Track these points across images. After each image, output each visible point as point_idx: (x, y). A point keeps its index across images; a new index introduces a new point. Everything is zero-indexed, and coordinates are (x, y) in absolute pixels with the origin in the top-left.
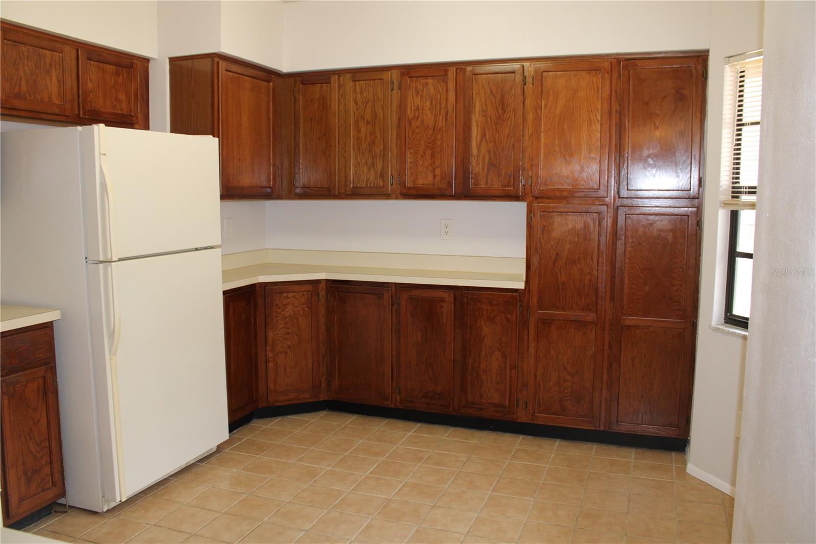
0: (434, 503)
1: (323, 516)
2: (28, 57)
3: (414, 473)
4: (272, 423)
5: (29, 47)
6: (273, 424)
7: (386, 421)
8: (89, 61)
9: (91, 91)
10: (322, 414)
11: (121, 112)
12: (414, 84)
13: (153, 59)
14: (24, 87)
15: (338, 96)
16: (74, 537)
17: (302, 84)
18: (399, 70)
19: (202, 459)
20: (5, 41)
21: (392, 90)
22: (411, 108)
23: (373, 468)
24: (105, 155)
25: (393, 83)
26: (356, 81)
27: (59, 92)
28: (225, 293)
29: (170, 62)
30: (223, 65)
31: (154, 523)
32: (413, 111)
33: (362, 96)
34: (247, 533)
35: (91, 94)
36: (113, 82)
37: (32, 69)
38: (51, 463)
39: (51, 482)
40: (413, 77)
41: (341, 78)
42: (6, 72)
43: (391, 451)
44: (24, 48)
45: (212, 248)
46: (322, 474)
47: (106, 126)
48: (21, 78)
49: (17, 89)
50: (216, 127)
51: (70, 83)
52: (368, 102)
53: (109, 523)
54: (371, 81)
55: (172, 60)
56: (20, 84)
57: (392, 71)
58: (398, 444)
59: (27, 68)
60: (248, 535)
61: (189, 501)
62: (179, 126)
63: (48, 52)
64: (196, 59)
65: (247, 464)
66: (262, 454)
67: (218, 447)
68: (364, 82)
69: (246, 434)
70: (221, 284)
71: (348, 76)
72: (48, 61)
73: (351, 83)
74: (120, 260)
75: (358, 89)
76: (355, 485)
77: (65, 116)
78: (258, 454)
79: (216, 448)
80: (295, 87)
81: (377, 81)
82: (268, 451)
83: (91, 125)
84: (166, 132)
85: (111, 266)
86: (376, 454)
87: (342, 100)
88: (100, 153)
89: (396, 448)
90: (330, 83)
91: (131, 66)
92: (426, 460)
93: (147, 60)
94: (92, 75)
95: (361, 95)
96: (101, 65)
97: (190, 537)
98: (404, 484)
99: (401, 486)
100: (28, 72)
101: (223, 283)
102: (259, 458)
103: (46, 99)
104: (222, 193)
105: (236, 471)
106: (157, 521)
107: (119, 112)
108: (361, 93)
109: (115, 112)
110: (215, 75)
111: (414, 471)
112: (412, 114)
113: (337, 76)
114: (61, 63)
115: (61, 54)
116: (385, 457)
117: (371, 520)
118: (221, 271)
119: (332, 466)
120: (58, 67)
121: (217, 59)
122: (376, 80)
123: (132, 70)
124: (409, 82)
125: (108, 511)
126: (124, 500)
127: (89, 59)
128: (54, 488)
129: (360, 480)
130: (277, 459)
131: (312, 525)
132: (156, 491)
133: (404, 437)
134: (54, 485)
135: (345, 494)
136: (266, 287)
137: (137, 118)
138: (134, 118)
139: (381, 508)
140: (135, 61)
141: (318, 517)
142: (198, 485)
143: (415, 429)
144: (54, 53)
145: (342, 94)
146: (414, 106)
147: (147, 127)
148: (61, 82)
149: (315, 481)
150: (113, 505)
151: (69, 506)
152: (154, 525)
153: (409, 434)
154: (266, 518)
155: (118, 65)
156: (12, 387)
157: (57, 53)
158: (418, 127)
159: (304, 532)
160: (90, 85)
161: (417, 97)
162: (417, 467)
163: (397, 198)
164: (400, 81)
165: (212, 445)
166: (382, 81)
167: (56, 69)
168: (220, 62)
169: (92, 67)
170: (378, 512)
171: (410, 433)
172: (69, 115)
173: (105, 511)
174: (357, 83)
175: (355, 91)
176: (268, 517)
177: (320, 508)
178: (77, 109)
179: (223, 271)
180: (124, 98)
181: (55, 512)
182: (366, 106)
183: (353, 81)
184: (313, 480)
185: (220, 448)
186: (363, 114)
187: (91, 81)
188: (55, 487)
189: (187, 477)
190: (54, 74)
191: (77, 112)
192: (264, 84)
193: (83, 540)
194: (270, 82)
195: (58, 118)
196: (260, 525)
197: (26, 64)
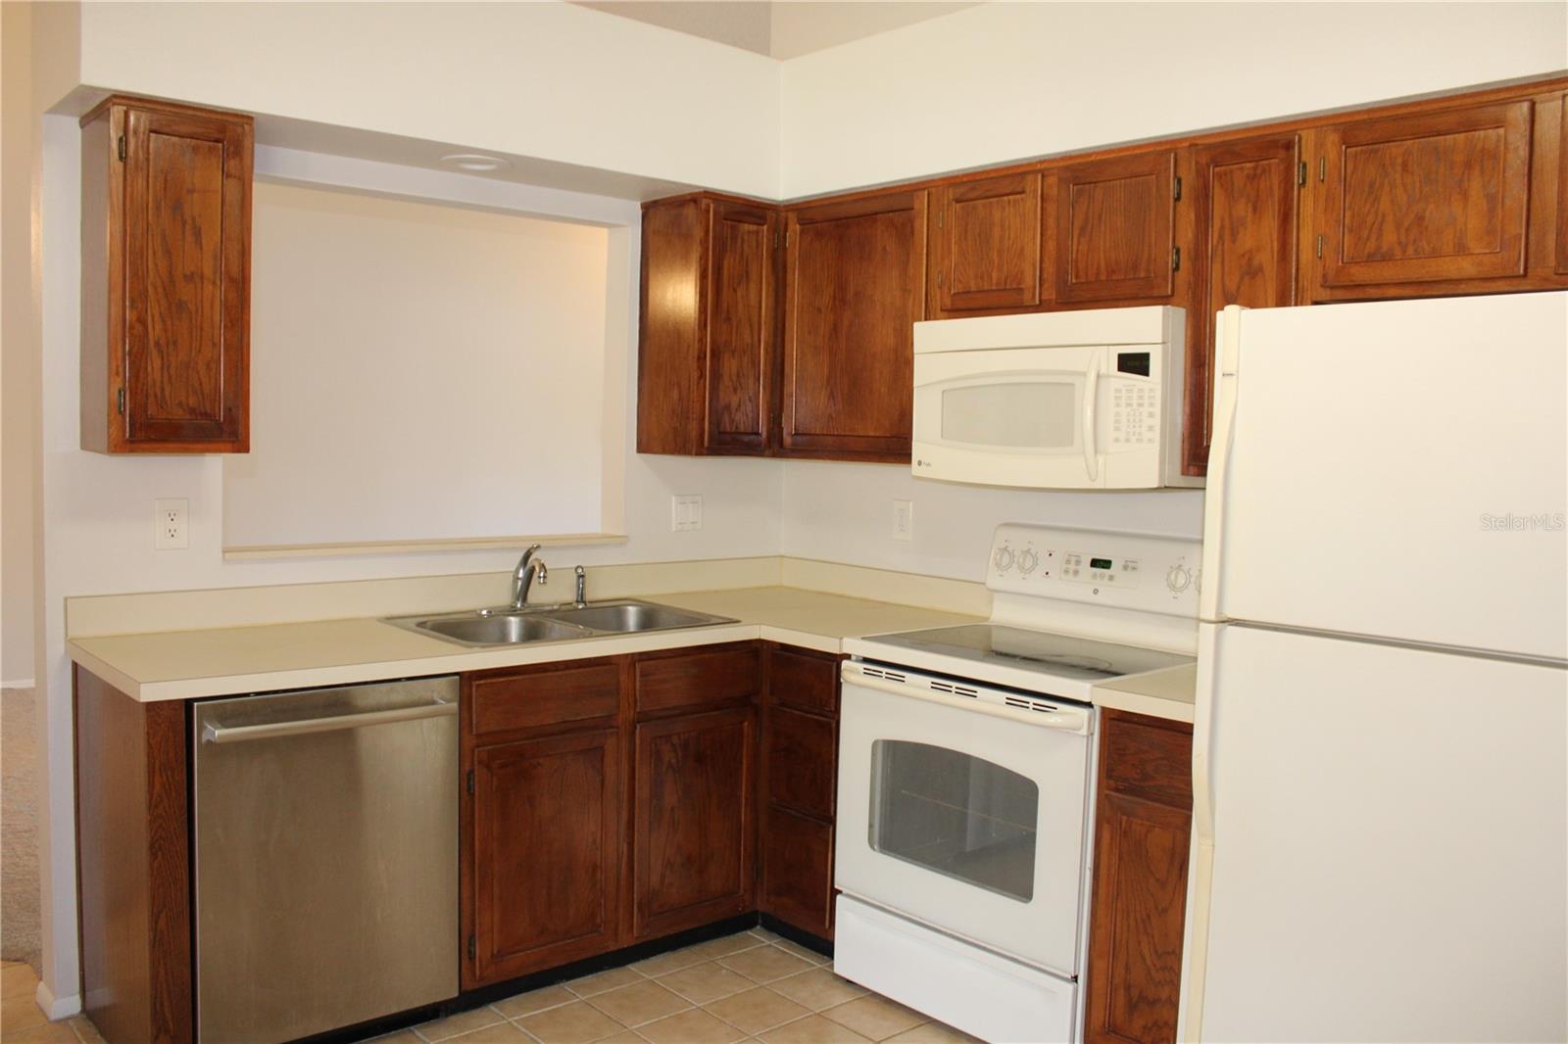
2: (1405, 166)
27: (1489, 222)
42: (1349, 214)
48: (1383, 217)
49: (1371, 245)
59: (1399, 191)
72: (1460, 157)
120: (1487, 165)
148: (1497, 199)
167: (1481, 170)
197: (1399, 181)
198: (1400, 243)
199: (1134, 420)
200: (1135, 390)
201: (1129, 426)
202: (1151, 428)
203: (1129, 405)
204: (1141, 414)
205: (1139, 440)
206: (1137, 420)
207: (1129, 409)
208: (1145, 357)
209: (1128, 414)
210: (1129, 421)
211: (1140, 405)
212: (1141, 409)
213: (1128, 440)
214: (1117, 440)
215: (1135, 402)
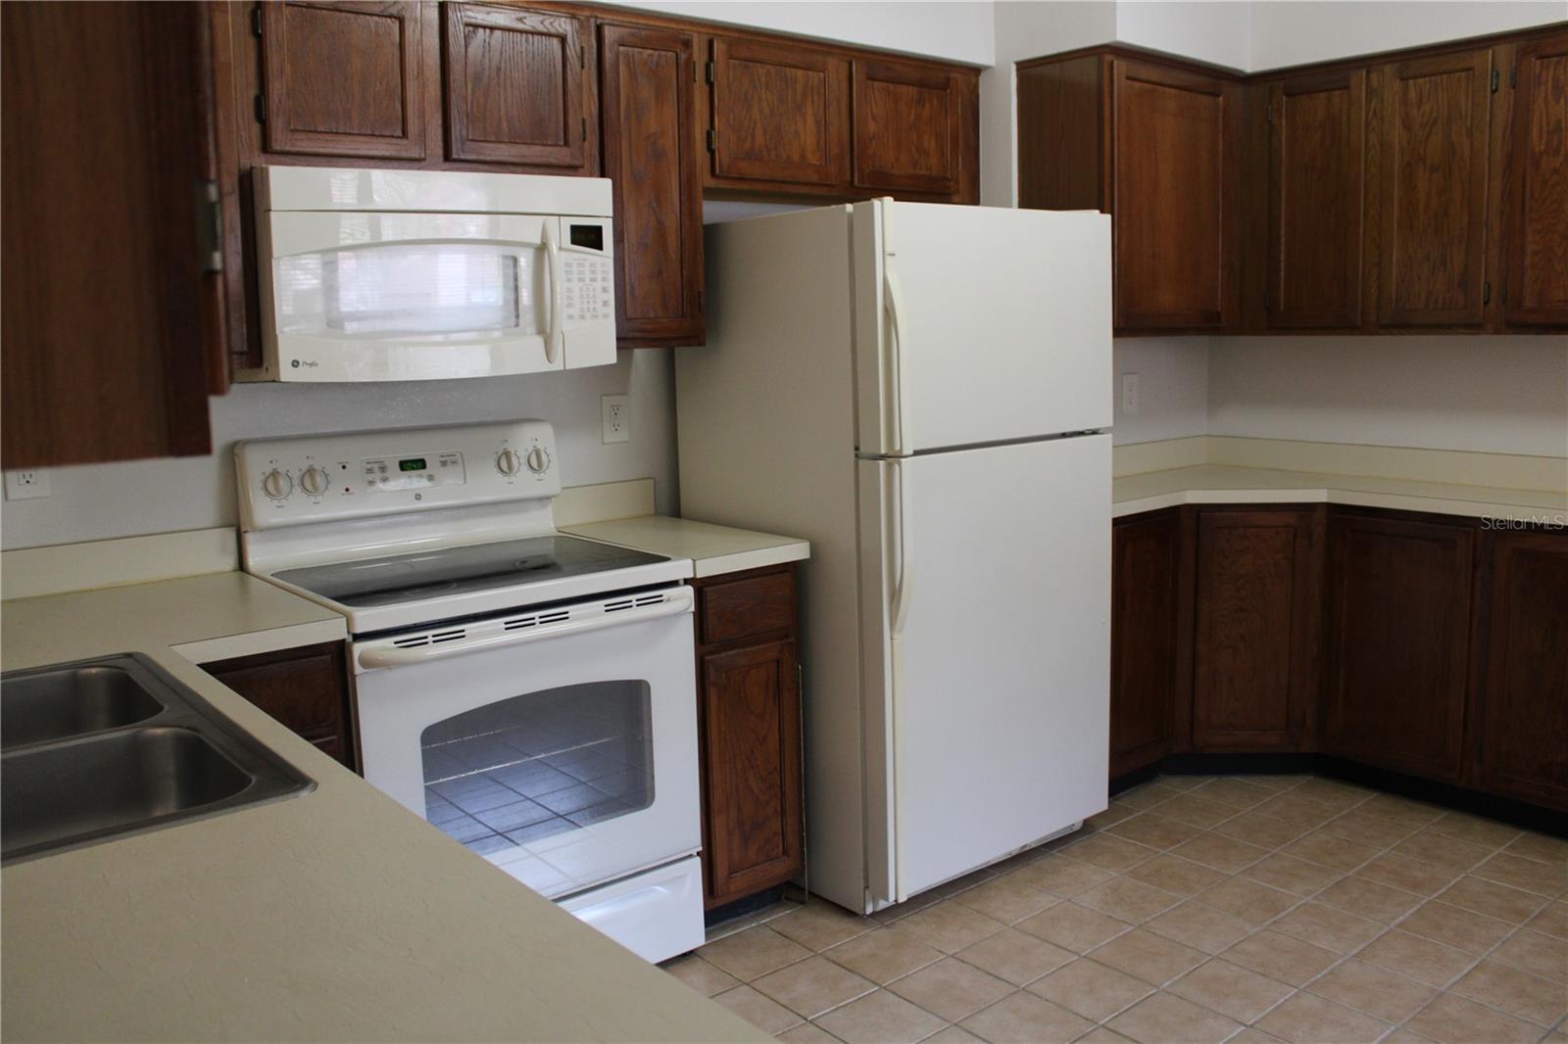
0: (1553, 1025)
1: (1286, 1000)
2: (767, 85)
3: (1503, 943)
4: (1196, 788)
5: (769, 67)
6: (1198, 790)
7: (1443, 814)
8: (869, 83)
9: (874, 137)
10: (1302, 780)
11: (928, 173)
12: (1551, 73)
13: (987, 68)
14: (760, 140)
15: (1367, 116)
16: (812, 951)
17: (1288, 95)
18: (1514, 45)
19: (1051, 842)
20: (731, 61)
21: (1494, 92)
22: (1541, 128)
23: (1407, 914)
24: (893, 255)
25: (1498, 75)
26: (1407, 79)
27: (818, 141)
28: (1116, 522)
29: (1018, 70)
30: (1120, 67)
31: (950, 953)
32: (1544, 135)
33: (1421, 111)
34: (1126, 1008)
35: (874, 142)
36: (912, 118)
37: (774, 105)
38: (783, 812)
39: (781, 847)
40: (1548, 57)
41: (1374, 76)
42: (732, 116)
43: (1453, 883)
44: (761, 70)
45: (1094, 432)
46: (1291, 909)
47: (895, 200)
48: (755, 123)
49: (748, 145)
50: (1107, 192)
51: (838, 124)
52: (1435, 122)
53: (877, 937)
54: (1444, 76)
55: (1022, 66)
56: (753, 136)
57: (1497, 48)
58: (1468, 871)
59: (765, 105)
60: (1127, 1010)
61: (1020, 920)
62: (1036, 195)
63: (800, 73)
64: (1068, 60)
65: (1141, 863)
66: (1171, 848)
67: (1086, 822)
68: (1427, 79)
69: (1143, 803)
70: (1110, 505)
71: (1388, 69)
72: (799, 88)
73: (1397, 85)
74: (917, 453)
75: (1413, 95)
76: (1364, 945)
77: (827, 185)
78: (1163, 848)
79: (1081, 824)
80: (1270, 103)
81: (1458, 74)
82: (1183, 843)
83: (869, 199)
84: (1011, 207)
85: (900, 464)
86: (1417, 885)
87: (1374, 123)
88: (884, 251)
89: (1463, 878)
90: (1347, 88)
91: (945, 85)
92: (1536, 917)
93: (975, 71)
94: (875, 108)
95: (1419, 109)
96: (891, 87)
97: (1015, 993)
98: (1477, 966)
99: (1470, 968)
100: (767, 111)
101: (1114, 503)
102: (1164, 855)
103: (796, 158)
104: (1119, 324)
105: (1115, 874)
106: (957, 950)
107: (923, 172)
108: (1420, 104)
109: (917, 171)
110: (1106, 90)
111: (1504, 939)
112: (1544, 141)
113: (1364, 73)
114: (822, 91)
115: (822, 75)
116: (1435, 896)
117: (1393, 1032)
118: (1111, 477)
119: (1313, 895)
120: (816, 98)
121: (1108, 58)
122: (1456, 71)
123: (948, 91)
124: (1538, 67)
125: (874, 914)
126: (902, 899)
127: (872, 79)
128: (785, 858)
129: (1376, 937)
130: (1200, 864)
131: (1260, 1016)
132: (960, 891)
133: (1485, 856)
134: (785, 852)
135: (1340, 961)
136: (1202, 514)
137: (957, 182)
138: (952, 183)
139: (1418, 1010)
140: (953, 75)
141: (1275, 1001)
142: (1040, 891)
143: (1512, 841)
144: (811, 73)
145: (1375, 112)
146: (1548, 124)
147: (974, 200)
148: (823, 125)
149: (1275, 922)
150: (882, 905)
151: (810, 893)
152: (953, 956)
153: (1498, 851)
154: (1168, 983)
155: (921, 84)
156: (724, 675)
157: (816, 73)
158: (1555, 171)
159: (1243, 1028)
160: (872, 127)
161: (1558, 102)
162: (1514, 930)
163: (1497, 332)
164: (1516, 68)
165: (1074, 818)
166: (1471, 72)
167: (813, 101)
168: (1115, 62)
169: (876, 93)
170: (1411, 1016)
171: (1501, 849)
172: (834, 183)
173: (868, 913)
174: (1411, 82)
175: (1405, 101)
176: (1172, 981)
177: (1283, 982)
178: (848, 173)
179: (1114, 479)
180: (933, 144)
181: (786, 898)
182: (1430, 131)
183: (1402, 79)
184: (1273, 919)
185: (1089, 826)
186: (1422, 151)
187: (874, 118)
188: (788, 856)
189: (1022, 873)
190: (810, 111)
191: (848, 178)
192: (1205, 100)
193: (828, 959)
194: (1218, 96)
195: (816, 191)
196: (1152, 995)
197: (764, 97)
198: (766, 146)
199: (588, 295)
200: (587, 264)
201: (582, 302)
202: (605, 303)
203: (580, 280)
204: (594, 290)
205: (595, 317)
206: (591, 295)
207: (581, 284)
208: (598, 230)
209: (581, 289)
210: (582, 296)
211: (593, 280)
212: (594, 284)
213: (582, 317)
214: (571, 317)
215: (587, 276)
